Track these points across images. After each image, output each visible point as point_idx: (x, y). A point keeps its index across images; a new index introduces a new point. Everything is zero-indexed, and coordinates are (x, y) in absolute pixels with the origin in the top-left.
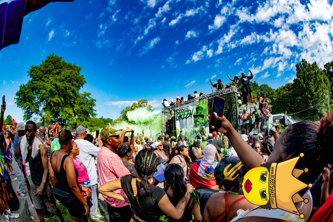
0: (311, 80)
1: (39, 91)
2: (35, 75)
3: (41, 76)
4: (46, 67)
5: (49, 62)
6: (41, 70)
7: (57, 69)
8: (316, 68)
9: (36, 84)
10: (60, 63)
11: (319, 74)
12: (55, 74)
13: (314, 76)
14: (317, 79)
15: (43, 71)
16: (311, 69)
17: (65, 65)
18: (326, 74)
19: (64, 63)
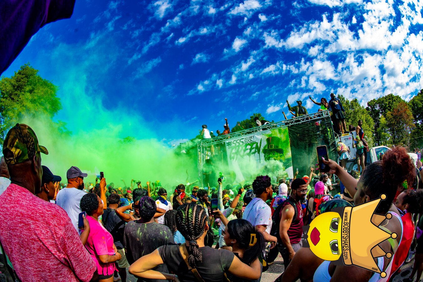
0: (348, 120)
1: (6, 113)
2: (4, 90)
3: (10, 92)
4: (18, 81)
5: (23, 75)
6: (12, 84)
7: (30, 85)
8: (356, 106)
9: (4, 102)
10: (35, 77)
11: (360, 113)
12: (27, 92)
13: (352, 115)
14: (356, 119)
15: (14, 86)
16: (349, 107)
17: (40, 81)
18: (369, 113)
19: (39, 79)
